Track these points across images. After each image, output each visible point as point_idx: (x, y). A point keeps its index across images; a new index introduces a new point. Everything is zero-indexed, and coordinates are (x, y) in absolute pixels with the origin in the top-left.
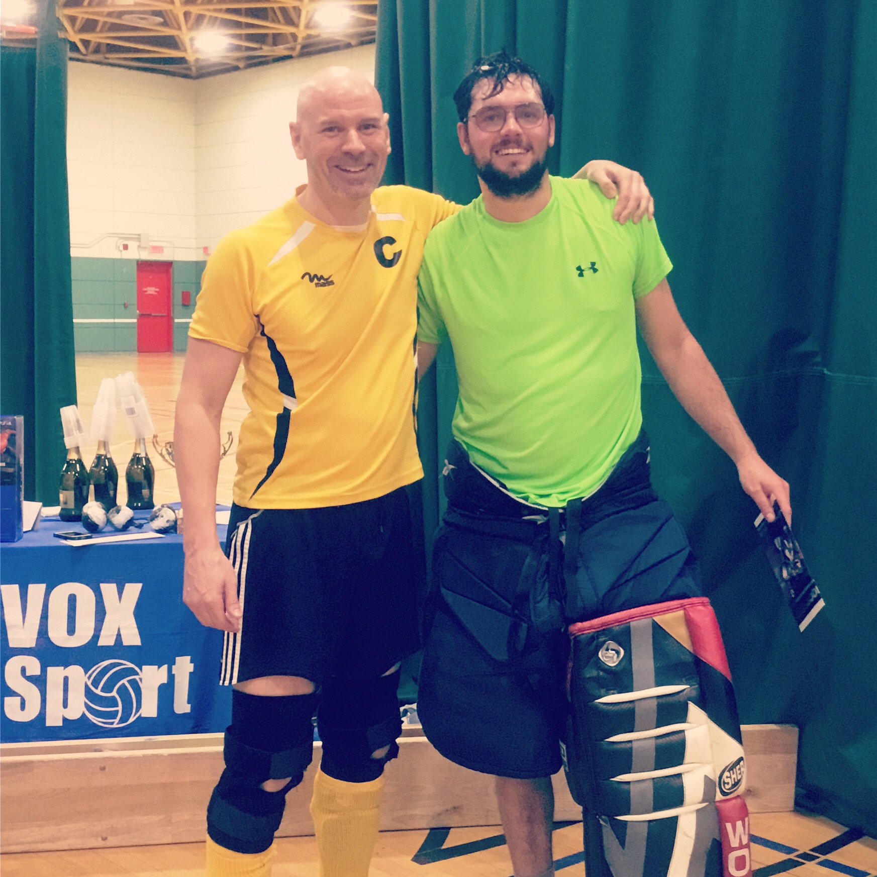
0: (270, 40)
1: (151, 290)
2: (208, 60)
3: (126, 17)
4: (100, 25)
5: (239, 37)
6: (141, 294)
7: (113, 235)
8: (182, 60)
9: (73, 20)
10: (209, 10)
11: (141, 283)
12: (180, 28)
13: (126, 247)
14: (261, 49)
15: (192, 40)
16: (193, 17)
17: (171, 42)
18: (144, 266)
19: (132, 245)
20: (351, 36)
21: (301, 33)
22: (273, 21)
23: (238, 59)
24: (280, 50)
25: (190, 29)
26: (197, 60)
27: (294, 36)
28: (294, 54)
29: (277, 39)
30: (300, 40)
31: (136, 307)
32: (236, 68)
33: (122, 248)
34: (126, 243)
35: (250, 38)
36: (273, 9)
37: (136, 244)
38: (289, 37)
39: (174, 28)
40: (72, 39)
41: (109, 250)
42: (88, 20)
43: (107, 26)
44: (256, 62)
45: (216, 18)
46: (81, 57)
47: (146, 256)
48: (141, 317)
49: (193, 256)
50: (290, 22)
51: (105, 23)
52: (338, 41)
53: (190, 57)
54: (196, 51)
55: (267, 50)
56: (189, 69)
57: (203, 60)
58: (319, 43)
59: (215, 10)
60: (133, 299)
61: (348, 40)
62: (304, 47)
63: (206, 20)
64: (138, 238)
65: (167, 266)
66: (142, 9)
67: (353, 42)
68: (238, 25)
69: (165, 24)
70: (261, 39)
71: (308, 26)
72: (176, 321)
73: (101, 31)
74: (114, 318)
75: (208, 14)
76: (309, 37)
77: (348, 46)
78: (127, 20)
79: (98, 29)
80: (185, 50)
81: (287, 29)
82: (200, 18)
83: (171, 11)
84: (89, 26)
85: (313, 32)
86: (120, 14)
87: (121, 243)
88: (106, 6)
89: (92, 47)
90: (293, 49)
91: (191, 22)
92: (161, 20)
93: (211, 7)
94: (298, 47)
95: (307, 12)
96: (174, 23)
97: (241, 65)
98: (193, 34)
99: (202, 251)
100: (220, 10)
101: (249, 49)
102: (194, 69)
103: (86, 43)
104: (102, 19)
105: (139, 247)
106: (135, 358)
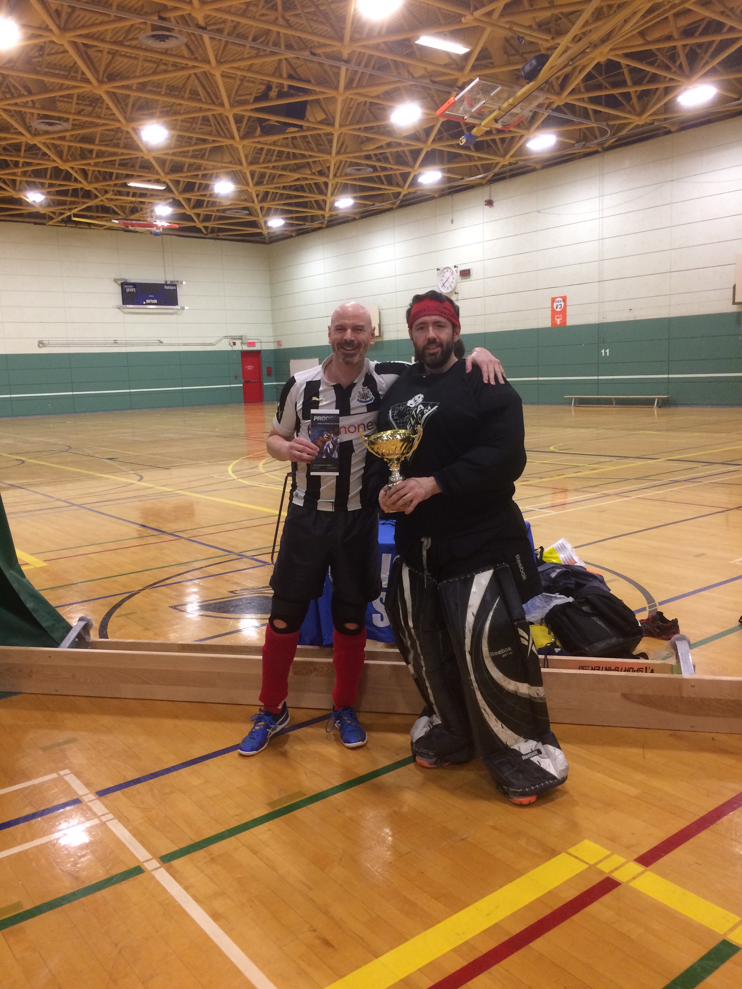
0: (309, 218)
1: (249, 368)
2: (274, 233)
3: (228, 212)
4: (213, 217)
5: (292, 218)
6: (244, 370)
7: (226, 337)
8: (261, 234)
9: (198, 215)
10: (273, 205)
11: (244, 364)
12: (258, 216)
13: (234, 344)
14: (304, 224)
15: (266, 223)
16: (265, 209)
17: (254, 224)
18: (244, 354)
19: (238, 342)
20: (355, 214)
21: (327, 214)
22: (311, 208)
23: (292, 231)
24: (316, 225)
25: (264, 216)
26: (269, 233)
27: (323, 216)
28: (324, 226)
29: (313, 219)
30: (326, 218)
31: (242, 377)
32: (291, 237)
33: (232, 344)
34: (234, 341)
35: (297, 219)
36: (311, 201)
37: (240, 341)
38: (321, 217)
39: (255, 216)
40: (199, 227)
41: (225, 346)
42: (207, 215)
43: (217, 217)
44: (302, 232)
45: (278, 209)
46: (203, 236)
47: (246, 348)
48: (246, 383)
49: (272, 346)
50: (321, 208)
51: (216, 216)
52: (349, 217)
53: (265, 232)
54: (268, 228)
55: (308, 225)
56: (265, 238)
57: (273, 233)
58: (337, 219)
59: (277, 205)
60: (240, 373)
61: (354, 216)
62: (329, 221)
63: (272, 211)
64: (241, 338)
65: (258, 353)
66: (236, 207)
67: (357, 217)
68: (290, 212)
69: (250, 214)
70: (304, 219)
71: (330, 210)
72: (264, 384)
73: (214, 220)
74: (230, 384)
75: (274, 207)
76: (331, 216)
77: (354, 219)
78: (228, 214)
79: (212, 220)
80: (262, 228)
81: (320, 212)
82: (269, 209)
83: (253, 207)
84: (207, 218)
85: (332, 213)
86: (224, 211)
87: (232, 341)
88: (216, 206)
89: (209, 230)
90: (322, 223)
91: (264, 212)
92: (248, 212)
93: (275, 203)
94: (326, 222)
95: (330, 202)
96: (255, 213)
97: (294, 234)
98: (266, 219)
99: (276, 343)
100: (280, 204)
101: (297, 225)
102: (267, 238)
103: (206, 228)
104: (214, 214)
105: (242, 343)
106: (243, 406)
